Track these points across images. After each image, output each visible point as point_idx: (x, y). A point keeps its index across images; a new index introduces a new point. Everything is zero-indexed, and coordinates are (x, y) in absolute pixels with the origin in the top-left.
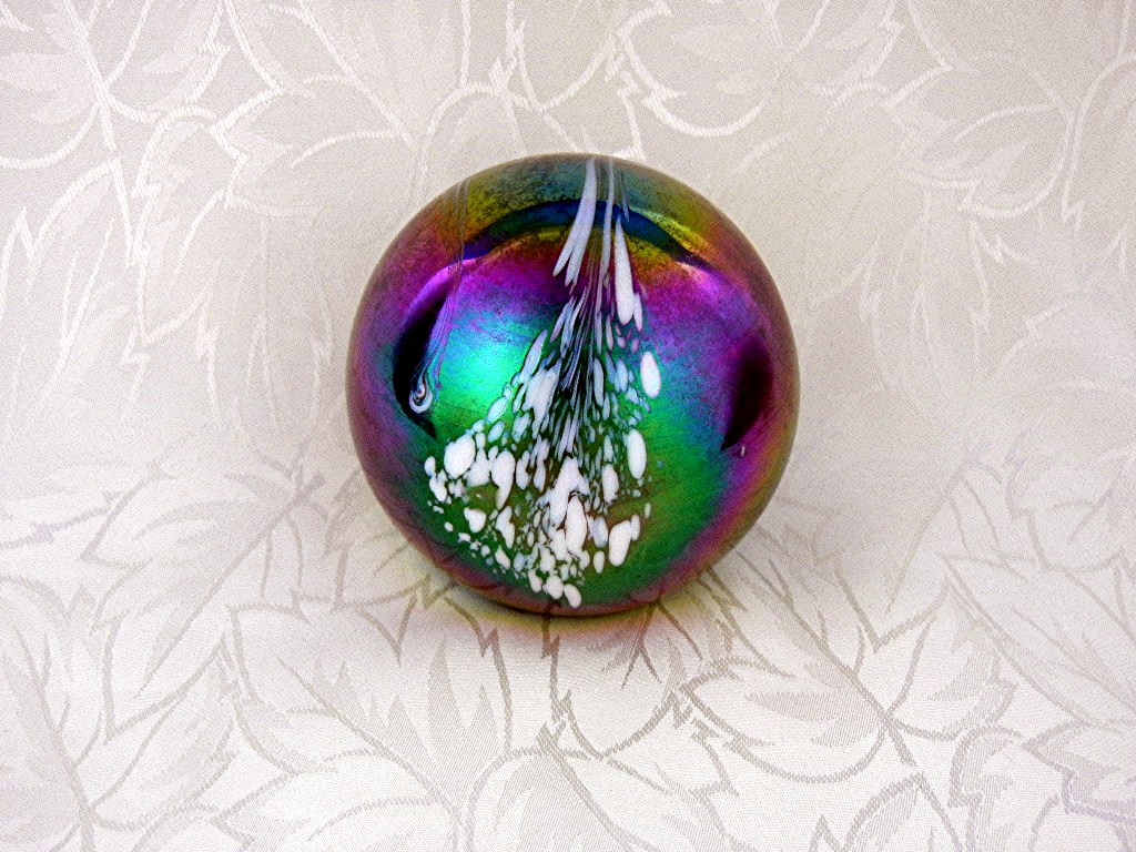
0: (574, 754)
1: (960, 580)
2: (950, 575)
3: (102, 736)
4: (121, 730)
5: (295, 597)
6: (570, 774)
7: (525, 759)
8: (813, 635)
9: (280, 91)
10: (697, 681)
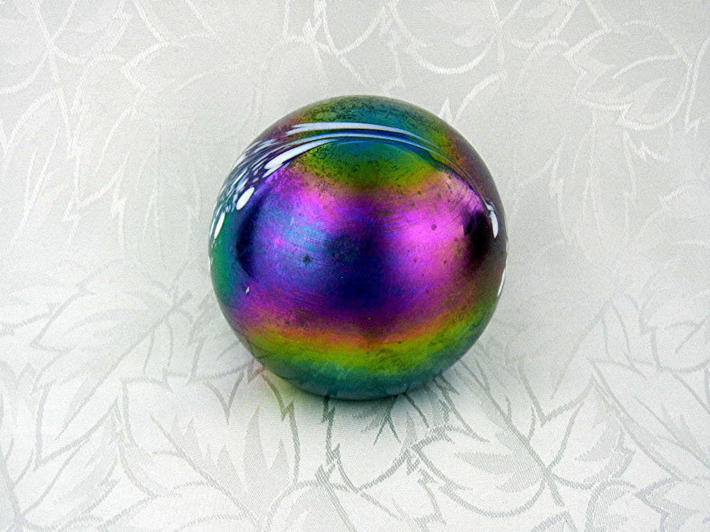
0: (339, 487)
1: (602, 377)
2: (595, 374)
3: (32, 466)
4: (45, 462)
5: (166, 374)
6: (335, 500)
7: (307, 488)
8: (502, 414)
9: (166, 44)
10: (424, 443)
